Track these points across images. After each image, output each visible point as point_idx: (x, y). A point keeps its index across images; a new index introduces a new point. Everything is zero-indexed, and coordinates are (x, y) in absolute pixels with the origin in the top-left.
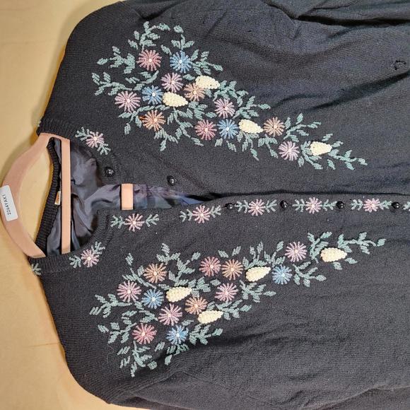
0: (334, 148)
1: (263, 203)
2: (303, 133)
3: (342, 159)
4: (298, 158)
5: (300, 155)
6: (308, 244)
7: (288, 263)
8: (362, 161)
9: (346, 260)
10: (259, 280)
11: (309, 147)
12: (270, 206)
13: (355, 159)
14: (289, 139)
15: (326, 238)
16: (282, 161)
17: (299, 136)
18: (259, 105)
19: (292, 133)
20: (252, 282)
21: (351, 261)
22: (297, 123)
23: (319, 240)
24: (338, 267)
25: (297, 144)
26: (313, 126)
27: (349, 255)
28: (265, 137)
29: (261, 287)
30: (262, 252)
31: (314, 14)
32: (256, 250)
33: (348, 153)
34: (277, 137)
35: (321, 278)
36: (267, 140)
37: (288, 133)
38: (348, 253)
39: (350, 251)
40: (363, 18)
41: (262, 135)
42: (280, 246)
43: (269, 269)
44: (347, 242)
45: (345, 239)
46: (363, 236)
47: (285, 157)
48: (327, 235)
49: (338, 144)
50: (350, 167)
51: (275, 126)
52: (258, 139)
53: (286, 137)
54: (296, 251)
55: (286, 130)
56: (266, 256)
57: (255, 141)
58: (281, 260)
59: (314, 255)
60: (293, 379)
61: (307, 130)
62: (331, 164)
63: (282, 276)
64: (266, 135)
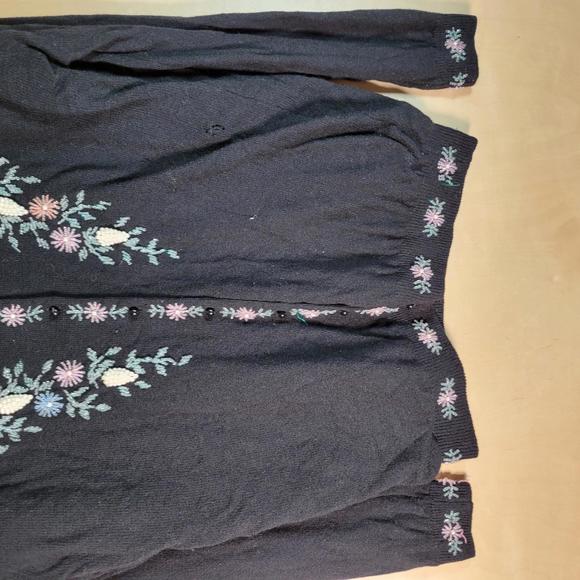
0: (132, 236)
1: (22, 310)
2: (87, 216)
3: (144, 250)
4: (78, 250)
5: (82, 245)
6: (86, 363)
7: (57, 389)
8: (173, 254)
9: (136, 384)
10: (16, 413)
11: (95, 235)
12: (33, 313)
13: (163, 250)
14: (67, 224)
15: (113, 356)
16: (54, 253)
17: (80, 220)
18: (22, 178)
19: (70, 216)
20: (5, 415)
21: (143, 385)
22: (77, 203)
23: (102, 357)
24: (125, 392)
25: (78, 231)
26: (101, 206)
27: (141, 377)
28: (29, 221)
29: (19, 422)
30: (21, 375)
31: (96, 60)
32: (12, 372)
33: (153, 243)
34: (48, 221)
35: (103, 408)
36: (33, 226)
37: (65, 216)
38: (140, 375)
39: (143, 372)
40: (165, 68)
41: (25, 219)
42: (47, 366)
43: (31, 397)
44: (139, 360)
45: (137, 357)
46: (162, 352)
47: (60, 247)
48: (113, 351)
49: (137, 231)
50: (154, 261)
51: (45, 207)
52: (20, 223)
53: (62, 221)
54: (70, 373)
55: (60, 212)
56: (27, 380)
57: (16, 226)
58: (48, 385)
59: (92, 378)
60: (50, 541)
61: (92, 212)
62: (127, 258)
63: (49, 406)
64: (31, 218)
